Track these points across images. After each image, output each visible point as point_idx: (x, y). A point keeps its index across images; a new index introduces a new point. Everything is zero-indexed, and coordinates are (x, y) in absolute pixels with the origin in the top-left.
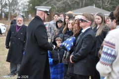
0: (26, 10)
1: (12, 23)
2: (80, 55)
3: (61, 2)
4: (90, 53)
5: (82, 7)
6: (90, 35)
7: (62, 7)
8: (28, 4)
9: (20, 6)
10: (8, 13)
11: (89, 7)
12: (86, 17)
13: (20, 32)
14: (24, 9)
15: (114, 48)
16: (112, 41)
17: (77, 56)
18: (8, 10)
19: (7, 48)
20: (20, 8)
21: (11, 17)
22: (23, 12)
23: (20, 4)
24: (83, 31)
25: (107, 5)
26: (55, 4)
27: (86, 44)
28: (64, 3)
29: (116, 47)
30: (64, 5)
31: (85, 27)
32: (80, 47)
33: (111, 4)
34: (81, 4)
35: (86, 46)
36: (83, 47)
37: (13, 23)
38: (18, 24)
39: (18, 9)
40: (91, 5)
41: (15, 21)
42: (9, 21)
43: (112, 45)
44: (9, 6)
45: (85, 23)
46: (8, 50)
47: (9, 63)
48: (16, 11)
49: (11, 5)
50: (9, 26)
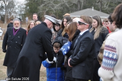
0: (23, 13)
1: (8, 26)
2: (78, 58)
3: (59, 4)
4: (89, 56)
5: (80, 10)
6: (88, 38)
7: (60, 10)
8: (25, 6)
9: (16, 9)
10: (4, 16)
11: (88, 9)
12: (84, 20)
13: (17, 35)
14: (21, 11)
15: (115, 52)
16: (112, 45)
17: (75, 59)
18: (4, 13)
19: (4, 52)
20: (17, 11)
21: (8, 20)
22: (20, 15)
23: (17, 7)
24: (81, 34)
25: (106, 7)
26: (53, 6)
27: (84, 47)
28: (61, 6)
29: (117, 50)
30: (62, 8)
31: (83, 29)
32: (78, 50)
33: (110, 6)
34: (79, 6)
35: (84, 49)
36: (81, 50)
37: (10, 26)
38: (15, 27)
39: (15, 12)
40: (90, 7)
41: (12, 24)
42: (6, 24)
43: (113, 49)
44: (6, 9)
45: (83, 26)
46: (5, 54)
47: (6, 67)
48: (13, 14)
49: (7, 7)
50: (6, 29)
